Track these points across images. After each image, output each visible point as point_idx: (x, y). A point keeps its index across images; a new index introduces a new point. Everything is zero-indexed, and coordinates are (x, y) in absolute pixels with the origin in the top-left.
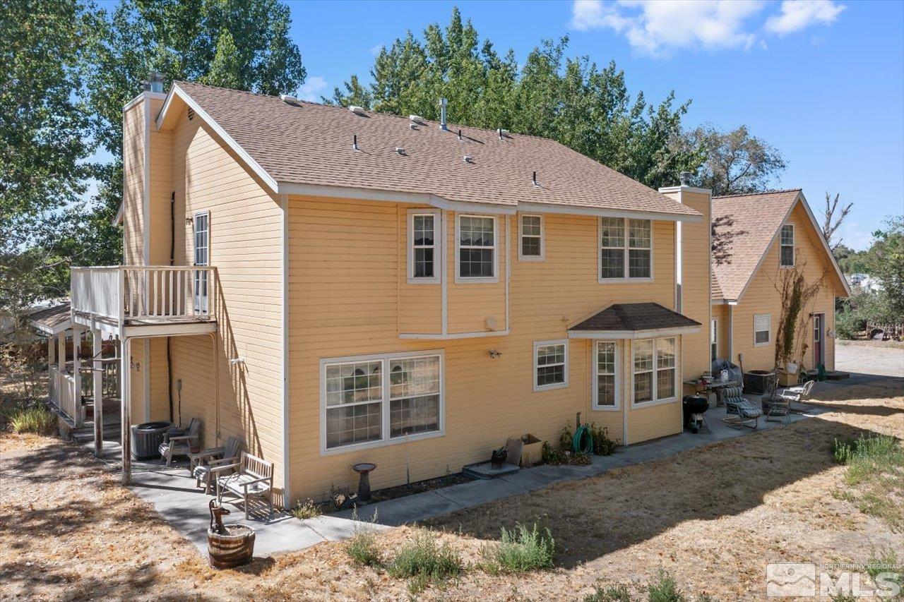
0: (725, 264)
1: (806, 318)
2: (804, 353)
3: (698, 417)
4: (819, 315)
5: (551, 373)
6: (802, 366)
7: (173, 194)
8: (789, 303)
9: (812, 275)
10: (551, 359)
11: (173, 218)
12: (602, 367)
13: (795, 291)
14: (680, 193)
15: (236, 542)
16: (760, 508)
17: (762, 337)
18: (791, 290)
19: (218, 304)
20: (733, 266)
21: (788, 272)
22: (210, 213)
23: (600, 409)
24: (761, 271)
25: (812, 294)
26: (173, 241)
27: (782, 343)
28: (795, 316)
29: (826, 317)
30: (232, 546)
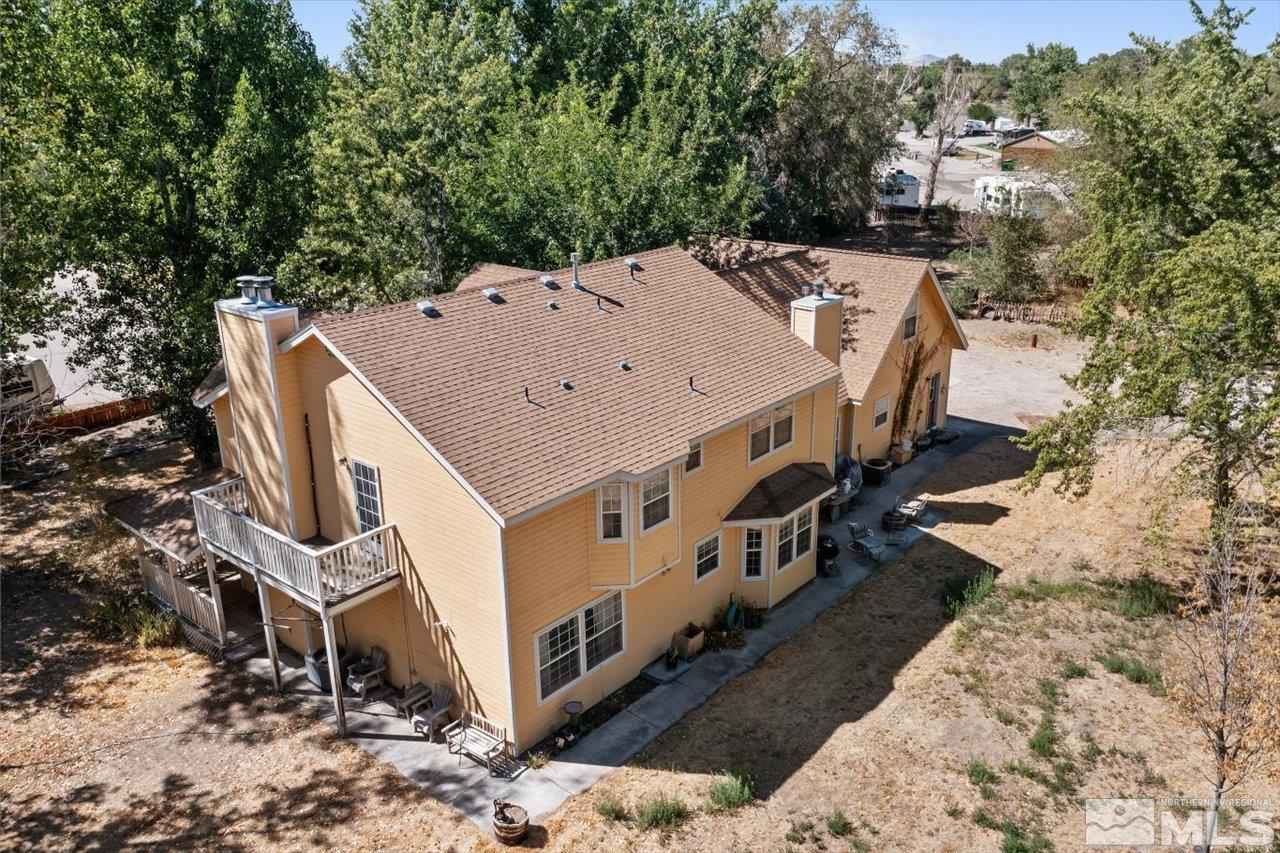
0: (850, 351)
3: (830, 562)
6: (915, 433)
7: (306, 415)
8: (908, 376)
10: (708, 553)
12: (750, 545)
14: (813, 314)
16: (892, 695)
18: (910, 363)
20: (858, 355)
25: (931, 357)
26: (312, 464)
27: (899, 418)
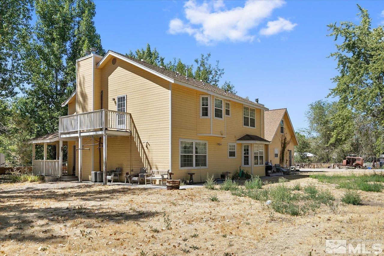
1: (287, 151)
2: (287, 162)
4: (290, 151)
5: (232, 154)
9: (288, 138)
11: (102, 100)
13: (284, 142)
15: (178, 182)
17: (276, 155)
19: (131, 126)
21: (282, 135)
22: (127, 96)
23: (245, 166)
24: (276, 134)
28: (284, 150)
29: (292, 152)
30: (177, 183)
